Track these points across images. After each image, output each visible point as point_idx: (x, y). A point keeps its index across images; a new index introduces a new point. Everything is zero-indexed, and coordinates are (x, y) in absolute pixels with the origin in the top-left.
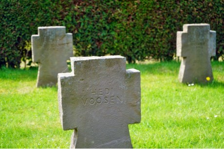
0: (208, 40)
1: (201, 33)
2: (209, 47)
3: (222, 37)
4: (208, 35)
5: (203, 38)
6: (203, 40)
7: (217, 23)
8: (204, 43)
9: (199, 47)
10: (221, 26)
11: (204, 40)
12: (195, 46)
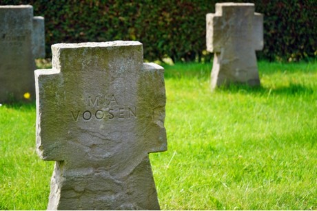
0: (30, 32)
1: (18, 21)
2: (33, 43)
3: (99, 28)
4: (31, 25)
5: (22, 28)
6: (21, 31)
7: (91, 7)
8: (24, 37)
9: (15, 43)
10: (97, 12)
11: (24, 33)
12: (8, 42)
